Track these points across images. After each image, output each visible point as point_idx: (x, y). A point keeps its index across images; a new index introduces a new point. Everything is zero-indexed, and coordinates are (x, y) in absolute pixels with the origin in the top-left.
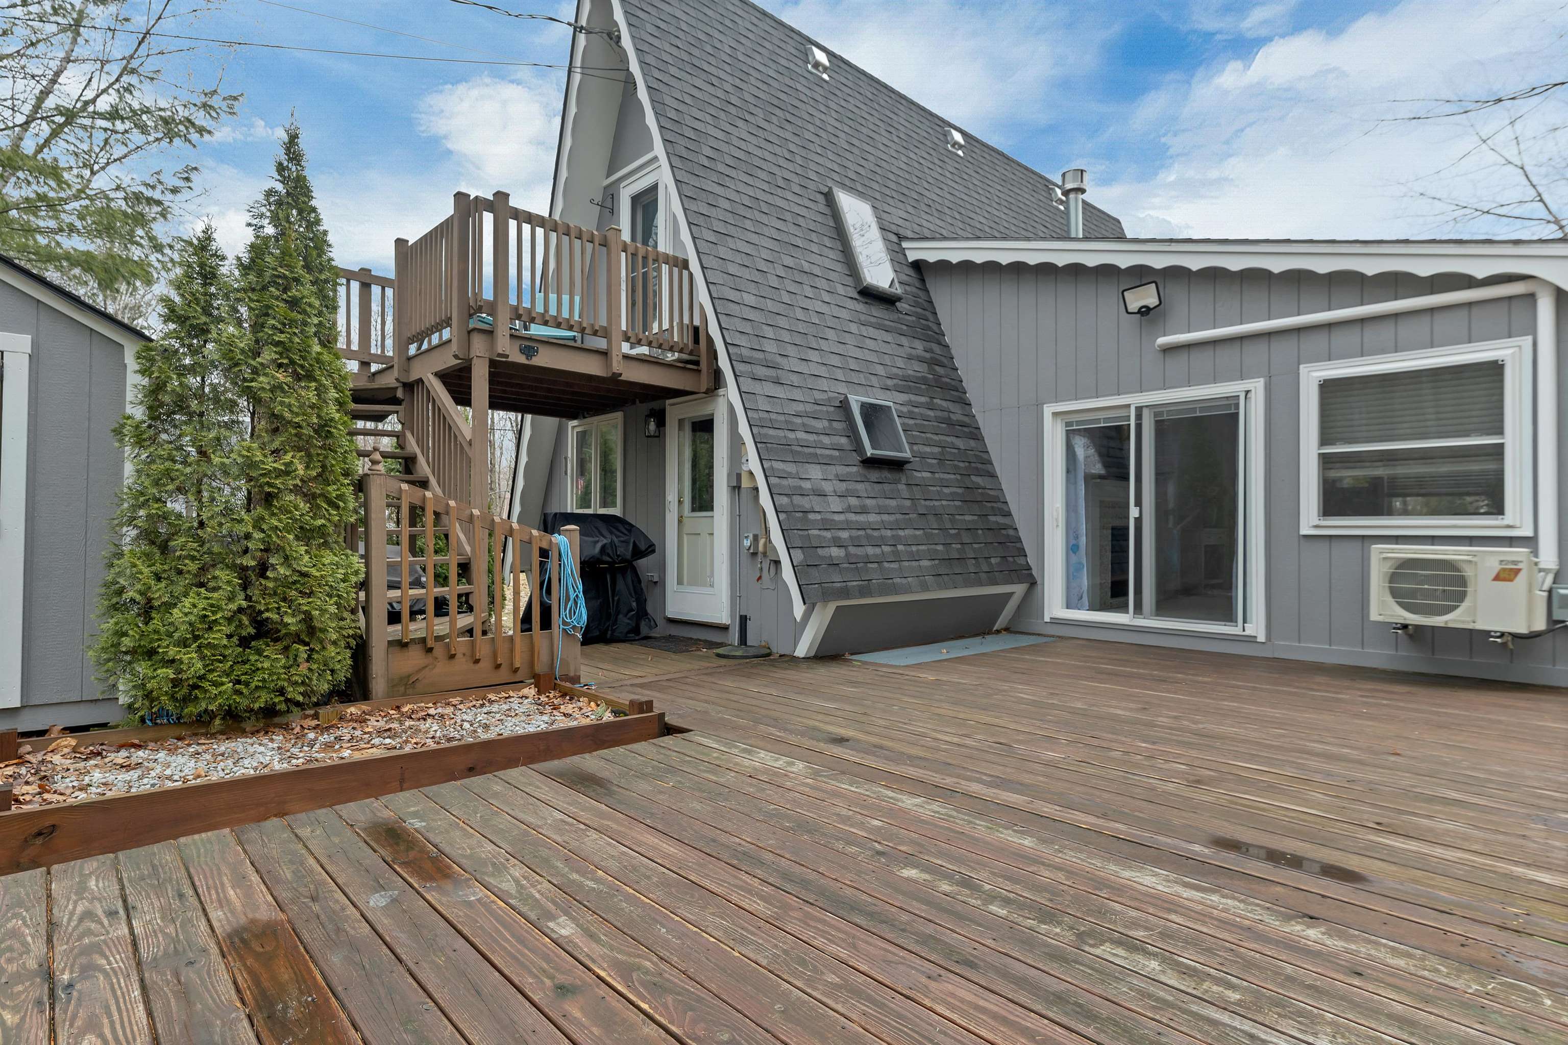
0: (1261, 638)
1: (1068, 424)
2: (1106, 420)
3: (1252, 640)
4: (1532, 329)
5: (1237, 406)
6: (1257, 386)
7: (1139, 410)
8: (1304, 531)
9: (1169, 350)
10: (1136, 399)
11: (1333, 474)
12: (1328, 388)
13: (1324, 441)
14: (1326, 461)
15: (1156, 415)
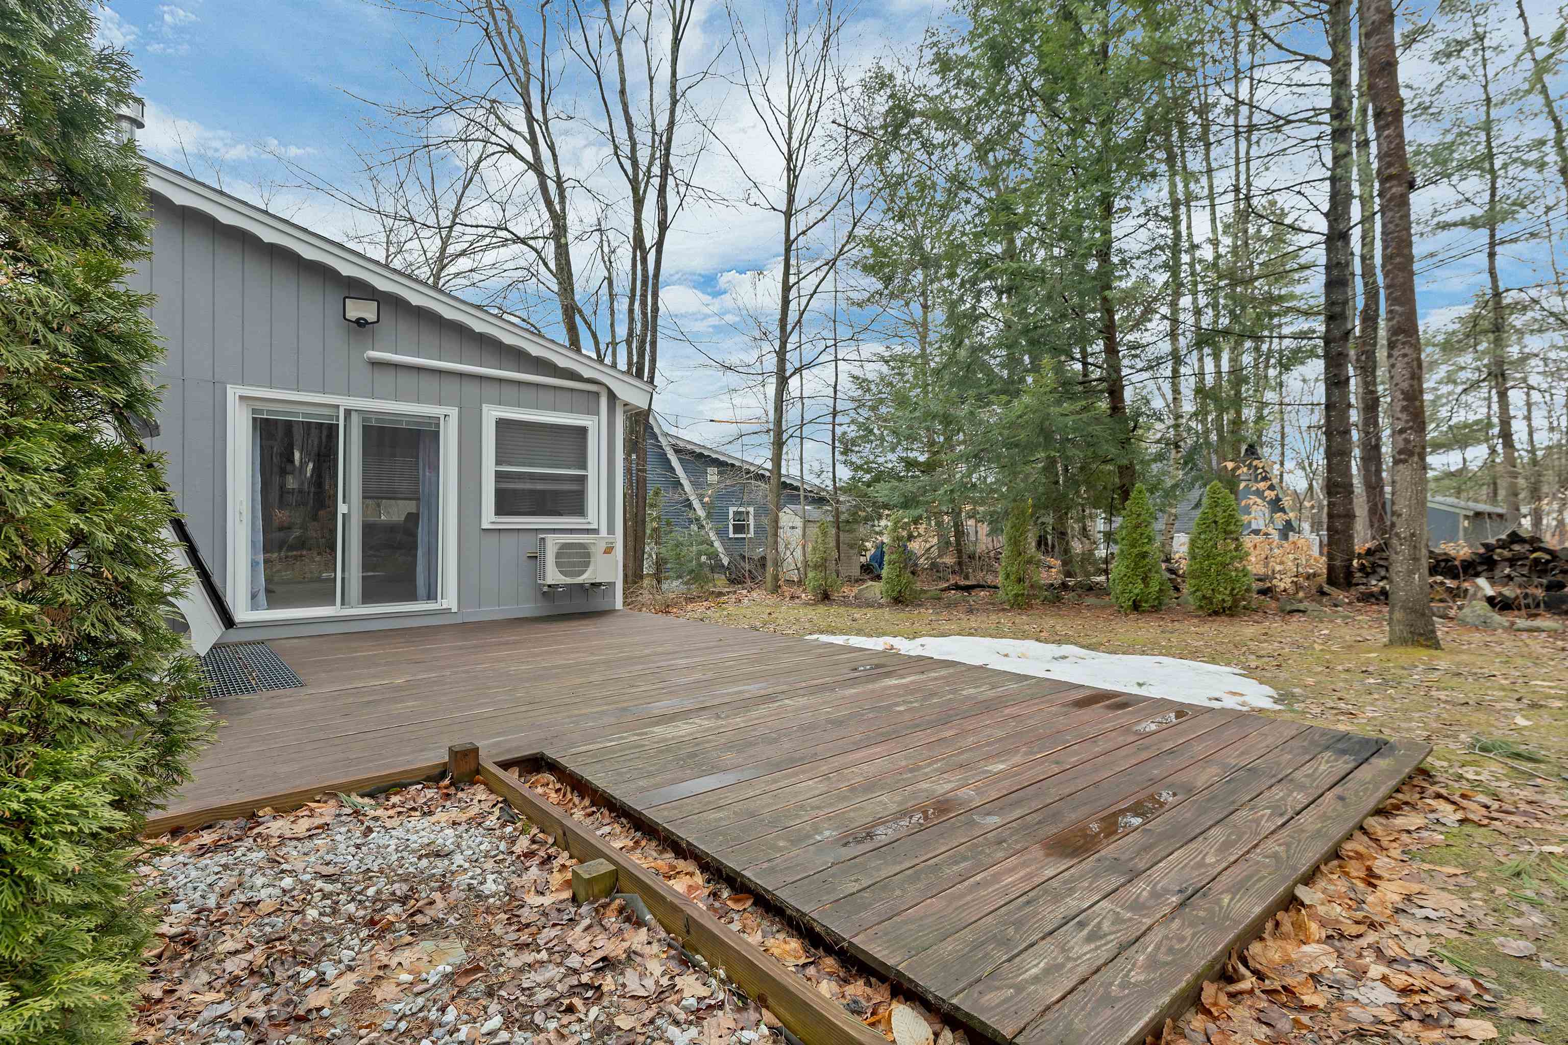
0: (455, 610)
1: (254, 411)
2: (305, 415)
3: (447, 611)
4: (598, 413)
5: (438, 425)
6: (453, 412)
7: (348, 412)
8: (485, 526)
9: (376, 364)
10: (346, 402)
11: (504, 486)
12: (502, 425)
13: (498, 462)
14: (499, 476)
15: (364, 420)
